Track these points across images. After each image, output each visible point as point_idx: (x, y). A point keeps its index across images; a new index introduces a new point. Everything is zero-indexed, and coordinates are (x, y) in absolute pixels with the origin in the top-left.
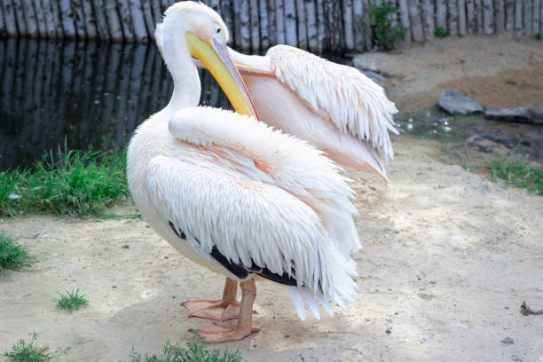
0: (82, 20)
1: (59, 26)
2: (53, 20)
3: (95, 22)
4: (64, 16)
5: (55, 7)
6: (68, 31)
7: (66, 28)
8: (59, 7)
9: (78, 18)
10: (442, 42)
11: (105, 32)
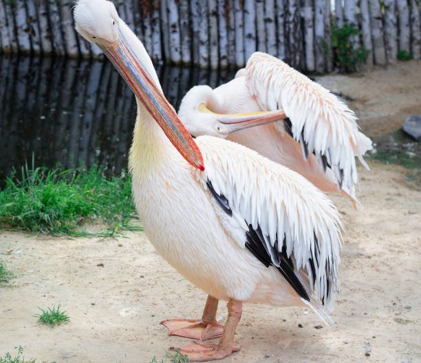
0: (37, 35)
1: (14, 41)
2: (8, 35)
3: (51, 38)
4: (19, 31)
5: (10, 21)
6: (22, 46)
7: (21, 43)
8: (15, 22)
9: (33, 33)
10: (404, 66)
11: (61, 47)
